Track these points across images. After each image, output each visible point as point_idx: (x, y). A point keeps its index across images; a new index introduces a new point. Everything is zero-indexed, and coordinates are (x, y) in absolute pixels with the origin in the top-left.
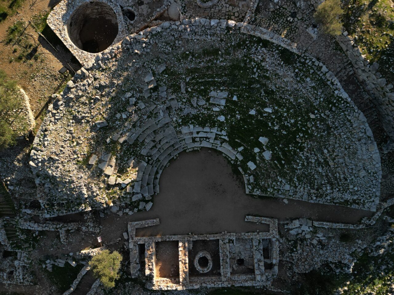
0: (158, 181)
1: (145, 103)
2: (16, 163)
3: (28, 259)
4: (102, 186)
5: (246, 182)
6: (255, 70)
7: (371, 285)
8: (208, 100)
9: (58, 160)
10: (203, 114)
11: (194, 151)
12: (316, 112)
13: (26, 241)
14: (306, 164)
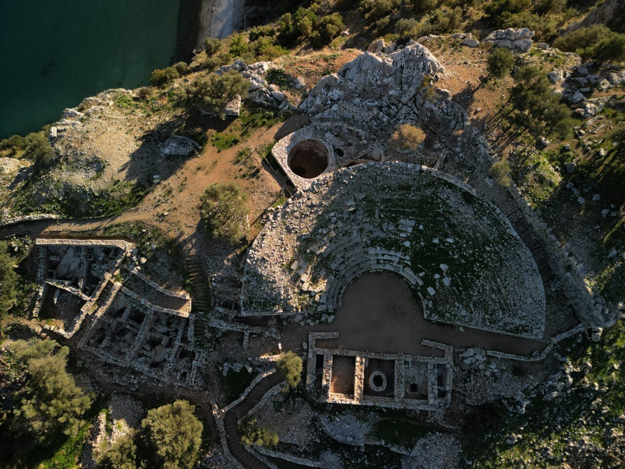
0: (341, 295)
1: (343, 222)
2: (225, 262)
3: (206, 360)
4: (296, 290)
5: (424, 307)
6: (440, 206)
7: (547, 439)
8: (397, 226)
9: (268, 261)
10: (390, 238)
11: (377, 273)
12: (491, 245)
13: (209, 340)
14: (481, 291)
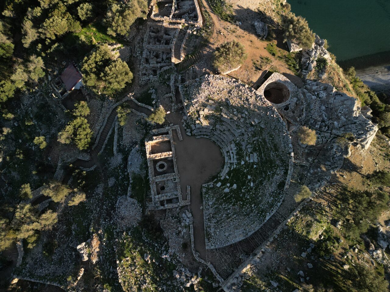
0: (203, 136)
1: (244, 121)
2: (204, 69)
3: (154, 81)
4: (198, 108)
5: (209, 184)
6: (272, 172)
8: (251, 153)
9: (209, 86)
10: (243, 153)
11: (221, 154)
12: (256, 207)
13: (164, 79)
14: (226, 209)
